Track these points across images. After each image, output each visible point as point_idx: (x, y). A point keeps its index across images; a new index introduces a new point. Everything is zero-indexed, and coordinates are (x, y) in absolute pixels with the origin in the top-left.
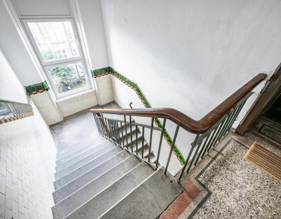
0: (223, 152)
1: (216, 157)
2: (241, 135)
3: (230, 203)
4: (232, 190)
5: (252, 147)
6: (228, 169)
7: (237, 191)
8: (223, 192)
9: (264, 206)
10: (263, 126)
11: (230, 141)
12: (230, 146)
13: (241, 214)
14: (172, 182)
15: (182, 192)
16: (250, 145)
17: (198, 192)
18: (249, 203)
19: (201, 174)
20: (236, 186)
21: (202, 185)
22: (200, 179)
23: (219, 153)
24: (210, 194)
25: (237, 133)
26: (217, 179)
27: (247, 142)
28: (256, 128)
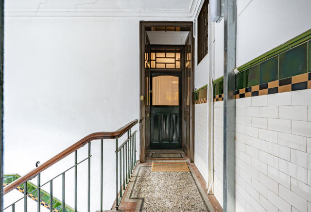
0: (139, 175)
1: (136, 180)
2: (144, 162)
3: (157, 194)
4: (154, 189)
5: (153, 164)
6: (146, 181)
7: (157, 188)
8: (150, 193)
9: (172, 185)
10: (152, 155)
11: (140, 168)
12: (141, 170)
13: (164, 195)
16: (151, 164)
17: (135, 204)
18: (165, 188)
19: (131, 193)
20: (155, 185)
21: (136, 198)
22: (133, 197)
23: (137, 177)
24: (143, 199)
25: (141, 162)
26: (143, 189)
27: (149, 164)
28: (149, 156)
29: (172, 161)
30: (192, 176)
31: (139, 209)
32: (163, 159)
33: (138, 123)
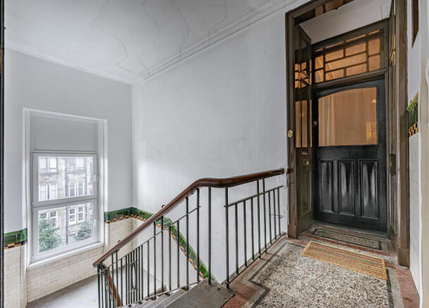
0: (278, 254)
1: (271, 259)
2: (294, 238)
3: (293, 293)
4: (293, 283)
5: (308, 245)
6: (285, 266)
7: (299, 283)
8: (283, 286)
9: (330, 289)
10: (315, 230)
11: (285, 244)
12: (285, 248)
13: (306, 300)
14: (219, 289)
15: (234, 296)
16: (306, 244)
17: (253, 291)
18: (314, 290)
19: (255, 275)
20: (296, 278)
21: (258, 284)
22: (254, 280)
23: (274, 255)
24: (268, 290)
25: (290, 237)
26: (274, 276)
27: (302, 243)
28: (309, 232)
29: (351, 250)
30: (390, 291)
31: (256, 300)
32: (333, 242)
33: (285, 174)
